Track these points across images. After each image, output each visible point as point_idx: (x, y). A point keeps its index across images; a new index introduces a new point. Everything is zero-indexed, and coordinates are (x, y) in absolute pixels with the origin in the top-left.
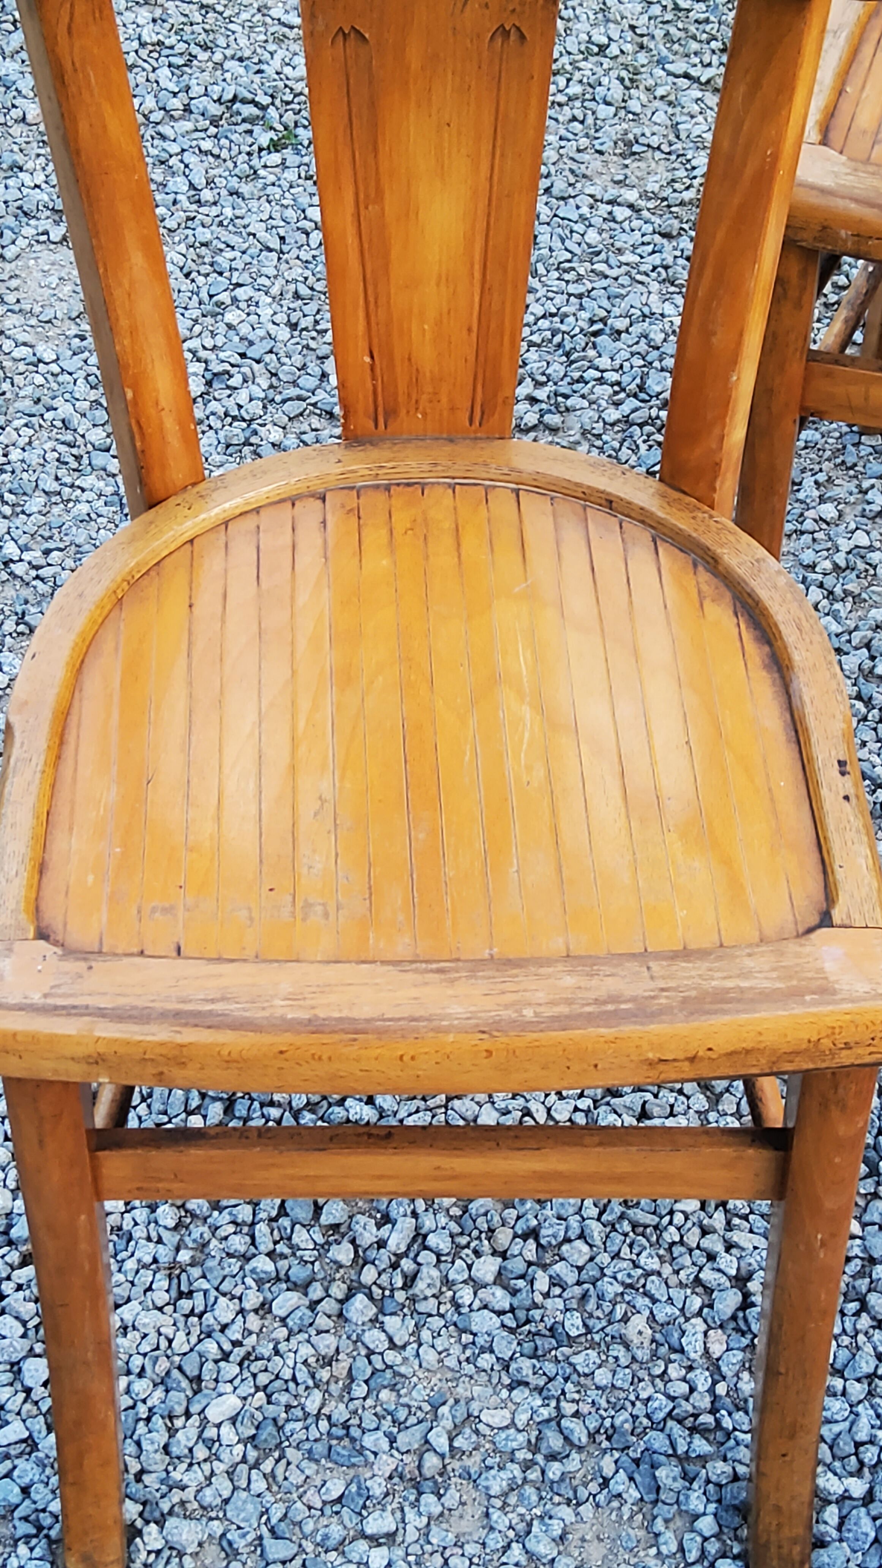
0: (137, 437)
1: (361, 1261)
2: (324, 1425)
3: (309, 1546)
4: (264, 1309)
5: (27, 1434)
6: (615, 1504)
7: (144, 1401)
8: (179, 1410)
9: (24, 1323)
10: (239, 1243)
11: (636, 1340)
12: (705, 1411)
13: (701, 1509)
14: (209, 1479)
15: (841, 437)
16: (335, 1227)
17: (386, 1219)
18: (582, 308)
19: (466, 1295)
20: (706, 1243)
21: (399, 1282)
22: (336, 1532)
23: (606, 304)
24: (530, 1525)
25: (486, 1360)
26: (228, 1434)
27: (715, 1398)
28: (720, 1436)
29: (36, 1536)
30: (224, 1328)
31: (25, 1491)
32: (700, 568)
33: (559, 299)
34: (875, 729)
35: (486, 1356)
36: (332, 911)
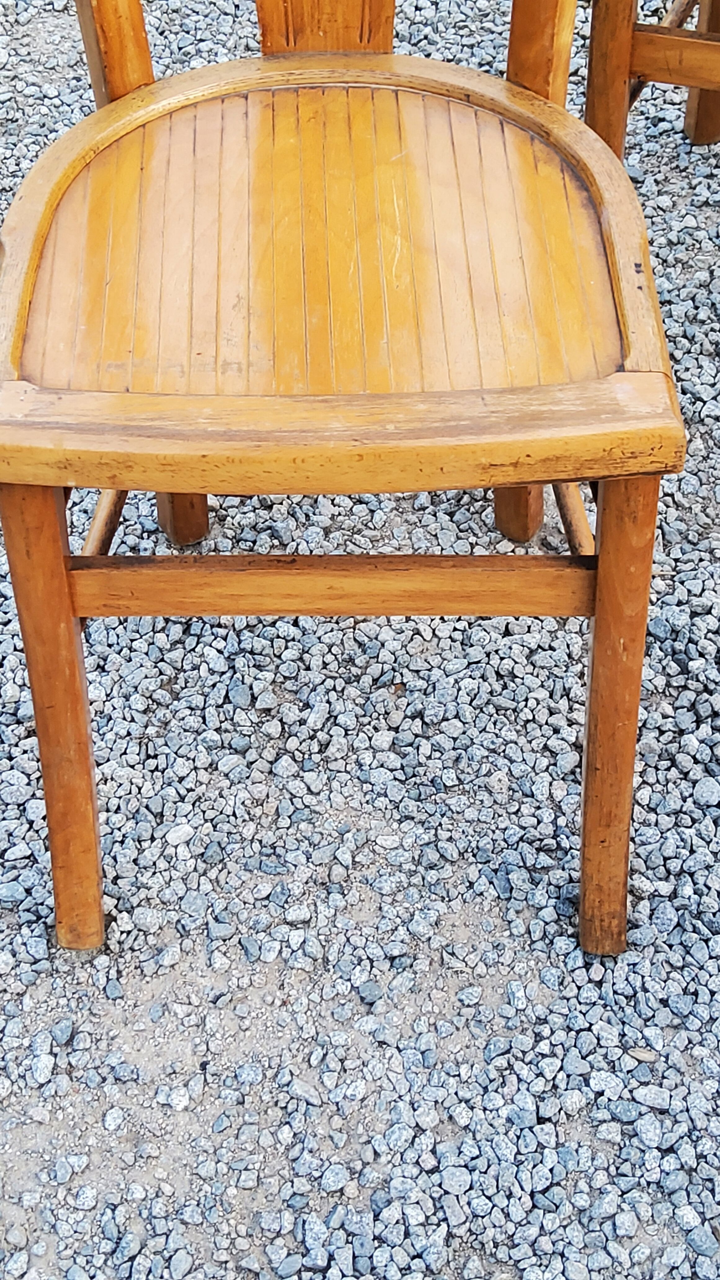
0: (101, 40)
1: (286, 734)
2: (256, 846)
3: (244, 929)
4: (213, 767)
5: (29, 852)
6: (478, 900)
7: (119, 829)
8: (147, 835)
9: (28, 776)
10: (193, 722)
11: (497, 787)
12: (548, 836)
13: (543, 903)
14: (168, 884)
15: (676, 147)
16: (268, 711)
17: (307, 706)
18: (473, 55)
19: (367, 758)
20: (552, 720)
21: (315, 748)
22: (264, 918)
23: (492, 52)
24: (412, 915)
25: (381, 802)
26: (183, 852)
27: (557, 828)
28: (560, 854)
29: (36, 922)
30: (181, 780)
31: (28, 891)
32: (536, 141)
33: (454, 49)
34: (697, 359)
35: (382, 799)
36: (244, 367)
